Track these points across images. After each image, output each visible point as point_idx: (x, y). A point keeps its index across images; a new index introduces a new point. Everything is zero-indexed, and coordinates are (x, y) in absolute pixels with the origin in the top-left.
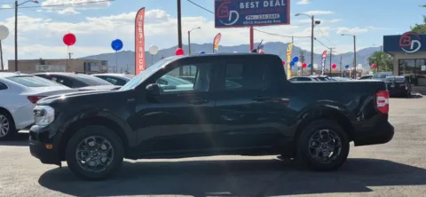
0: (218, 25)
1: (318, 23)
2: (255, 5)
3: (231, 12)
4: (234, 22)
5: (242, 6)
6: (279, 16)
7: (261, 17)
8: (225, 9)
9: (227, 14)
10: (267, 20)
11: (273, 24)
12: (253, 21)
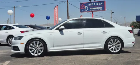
0: (81, 11)
1: (113, 12)
2: (94, 4)
3: (86, 7)
4: (87, 10)
5: (89, 5)
6: (102, 8)
7: (96, 8)
8: (83, 6)
9: (84, 8)
10: (98, 9)
11: (100, 11)
12: (93, 10)
